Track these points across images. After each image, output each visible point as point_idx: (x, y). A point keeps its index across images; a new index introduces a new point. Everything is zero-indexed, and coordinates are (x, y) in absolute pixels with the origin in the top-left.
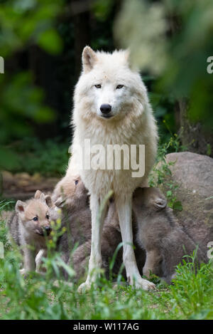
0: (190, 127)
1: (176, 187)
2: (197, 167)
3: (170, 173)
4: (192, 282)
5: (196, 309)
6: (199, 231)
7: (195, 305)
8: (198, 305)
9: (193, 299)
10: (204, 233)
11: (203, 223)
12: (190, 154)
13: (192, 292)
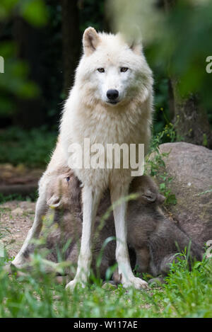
0: (185, 116)
1: (169, 179)
2: (192, 158)
3: (164, 164)
4: (186, 280)
5: (191, 309)
6: (195, 226)
7: (190, 305)
8: (193, 305)
9: (188, 298)
10: (200, 228)
11: (198, 218)
12: (185, 145)
13: (187, 291)
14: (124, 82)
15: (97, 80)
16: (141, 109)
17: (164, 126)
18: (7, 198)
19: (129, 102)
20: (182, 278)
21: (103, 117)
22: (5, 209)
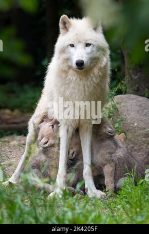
0: (133, 76)
1: (122, 121)
2: (137, 106)
3: (118, 110)
4: (133, 192)
5: (136, 213)
6: (139, 154)
7: (136, 210)
8: (138, 210)
9: (135, 205)
10: (143, 155)
11: (142, 148)
12: (133, 96)
13: (133, 200)
14: (88, 54)
15: (69, 52)
16: (102, 72)
17: (118, 83)
18: (7, 133)
19: (93, 68)
20: (130, 191)
21: (74, 78)
22: (5, 141)
